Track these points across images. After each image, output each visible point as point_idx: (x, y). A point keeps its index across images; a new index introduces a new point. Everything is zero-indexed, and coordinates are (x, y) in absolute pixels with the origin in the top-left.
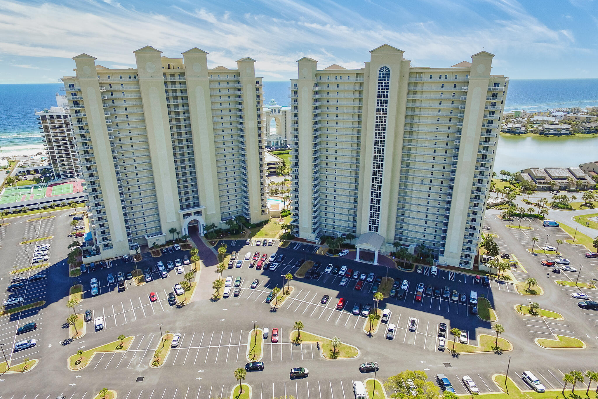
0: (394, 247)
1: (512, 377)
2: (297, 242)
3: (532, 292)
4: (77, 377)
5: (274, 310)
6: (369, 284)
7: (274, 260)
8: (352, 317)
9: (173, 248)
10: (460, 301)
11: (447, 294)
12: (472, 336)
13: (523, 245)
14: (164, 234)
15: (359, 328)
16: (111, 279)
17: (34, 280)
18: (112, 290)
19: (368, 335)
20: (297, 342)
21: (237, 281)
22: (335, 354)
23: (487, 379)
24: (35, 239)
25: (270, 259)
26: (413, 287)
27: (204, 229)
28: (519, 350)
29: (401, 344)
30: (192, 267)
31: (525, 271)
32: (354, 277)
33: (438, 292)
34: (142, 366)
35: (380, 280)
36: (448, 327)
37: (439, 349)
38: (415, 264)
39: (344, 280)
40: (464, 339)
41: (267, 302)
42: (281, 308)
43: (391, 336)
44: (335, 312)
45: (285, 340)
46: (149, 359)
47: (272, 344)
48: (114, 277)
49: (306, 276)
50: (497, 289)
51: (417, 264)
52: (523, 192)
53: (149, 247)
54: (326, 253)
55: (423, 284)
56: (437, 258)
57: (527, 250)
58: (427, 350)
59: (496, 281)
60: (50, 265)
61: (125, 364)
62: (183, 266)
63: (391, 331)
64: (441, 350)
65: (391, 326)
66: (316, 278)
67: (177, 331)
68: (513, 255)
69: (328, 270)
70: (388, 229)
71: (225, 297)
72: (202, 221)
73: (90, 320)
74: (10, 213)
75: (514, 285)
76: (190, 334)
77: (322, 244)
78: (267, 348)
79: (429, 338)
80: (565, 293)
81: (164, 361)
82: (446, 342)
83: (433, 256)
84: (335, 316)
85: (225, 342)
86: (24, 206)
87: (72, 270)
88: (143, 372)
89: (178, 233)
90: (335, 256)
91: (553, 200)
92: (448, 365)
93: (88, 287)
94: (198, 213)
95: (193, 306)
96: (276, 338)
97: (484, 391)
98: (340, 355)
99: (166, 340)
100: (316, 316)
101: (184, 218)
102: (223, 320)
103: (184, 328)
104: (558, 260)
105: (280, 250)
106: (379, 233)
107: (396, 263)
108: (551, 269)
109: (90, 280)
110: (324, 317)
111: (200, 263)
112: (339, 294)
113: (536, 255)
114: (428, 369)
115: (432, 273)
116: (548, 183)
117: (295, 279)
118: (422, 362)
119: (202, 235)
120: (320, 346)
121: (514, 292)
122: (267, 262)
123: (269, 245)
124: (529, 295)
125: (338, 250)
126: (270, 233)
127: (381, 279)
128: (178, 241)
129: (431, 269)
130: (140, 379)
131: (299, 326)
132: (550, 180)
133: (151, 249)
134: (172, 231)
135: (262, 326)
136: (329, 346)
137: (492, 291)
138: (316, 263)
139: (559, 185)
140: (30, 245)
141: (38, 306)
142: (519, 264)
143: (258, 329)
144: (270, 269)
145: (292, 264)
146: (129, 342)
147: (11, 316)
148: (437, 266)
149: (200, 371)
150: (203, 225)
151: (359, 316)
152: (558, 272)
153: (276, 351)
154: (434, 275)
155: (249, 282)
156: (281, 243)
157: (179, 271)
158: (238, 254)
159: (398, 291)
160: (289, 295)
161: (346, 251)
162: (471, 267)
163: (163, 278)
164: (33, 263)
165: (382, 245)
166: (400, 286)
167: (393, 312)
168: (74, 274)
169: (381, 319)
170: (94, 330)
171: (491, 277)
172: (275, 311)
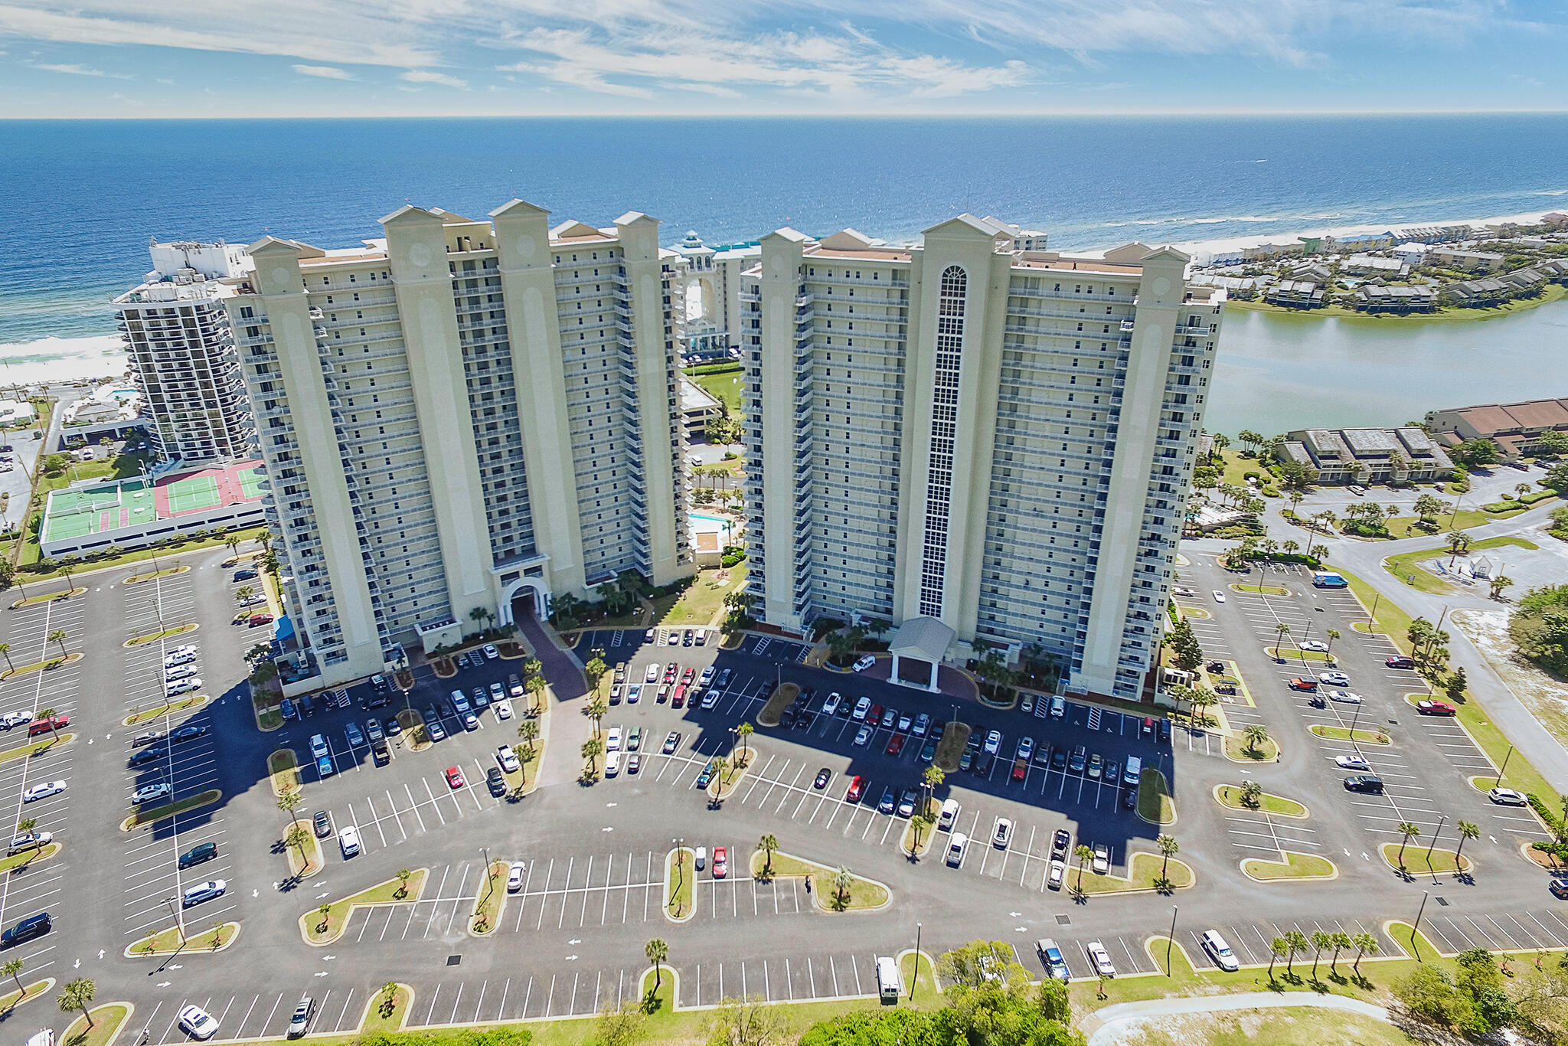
0: (974, 650)
1: (1183, 942)
2: (760, 634)
3: (1257, 755)
4: (326, 958)
5: (715, 806)
6: (916, 739)
7: (712, 682)
8: (878, 818)
9: (481, 651)
10: (1105, 780)
11: (1079, 763)
12: (1118, 859)
13: (1258, 637)
14: (459, 622)
15: (892, 843)
16: (354, 736)
17: (182, 738)
18: (361, 762)
19: (908, 859)
20: (765, 876)
21: (632, 738)
22: (841, 901)
23: (1135, 946)
24: (155, 631)
25: (703, 680)
26: (1008, 747)
27: (547, 606)
28: (1205, 884)
29: (975, 876)
30: (530, 702)
31: (1252, 705)
32: (885, 724)
33: (1061, 757)
34: (453, 933)
35: (939, 730)
36: (1073, 839)
37: (1049, 887)
38: (1019, 690)
39: (863, 733)
40: (1101, 865)
41: (698, 787)
42: (731, 799)
43: (956, 860)
44: (843, 809)
45: (741, 872)
46: (466, 917)
47: (714, 880)
48: (361, 730)
49: (781, 724)
50: (1185, 748)
51: (1022, 690)
52: (1286, 488)
53: (427, 651)
54: (825, 664)
55: (1030, 740)
56: (1067, 676)
57: (1266, 650)
58: (1026, 889)
59: (1186, 729)
60: (208, 700)
61: (418, 930)
62: (509, 699)
63: (956, 849)
64: (1054, 888)
65: (958, 839)
66: (804, 727)
67: (517, 855)
68: (1232, 663)
69: (829, 708)
70: (962, 612)
71: (608, 776)
72: (543, 588)
73: (328, 833)
74: (79, 560)
75: (1223, 739)
76: (543, 862)
77: (816, 639)
78: (704, 890)
79: (1032, 862)
80: (1323, 753)
81: (497, 922)
82: (1064, 872)
83: (1057, 669)
84: (843, 817)
85: (617, 879)
86: (109, 542)
87: (263, 712)
88: (458, 946)
89: (490, 619)
90: (845, 671)
91: (1348, 516)
92: (1063, 920)
93: (306, 755)
94: (535, 571)
95: (542, 798)
96: (723, 869)
97: (1127, 971)
98: (852, 903)
99: (496, 876)
100: (804, 817)
101: (503, 585)
102: (610, 829)
103: (530, 849)
104: (1325, 677)
105: (724, 658)
106: (941, 619)
107: (977, 687)
108: (1309, 697)
109: (309, 739)
110: (819, 820)
111: (547, 692)
112: (852, 765)
113: (1282, 662)
114: (1024, 929)
115: (1053, 712)
116: (1346, 466)
117: (759, 730)
118: (1013, 914)
119: (544, 618)
120: (812, 885)
121: (1219, 755)
122: (695, 687)
123: (697, 644)
124: (1250, 761)
125: (851, 656)
126: (699, 611)
127: (943, 727)
128: (490, 635)
129: (1052, 701)
130: (454, 960)
131: (768, 843)
132: (1350, 459)
133: (430, 656)
134: (478, 613)
135: (693, 843)
136: (830, 885)
137: (1175, 754)
138: (804, 691)
139: (1370, 470)
140: (150, 647)
141: (208, 803)
142: (1243, 687)
143: (684, 849)
144: (703, 705)
145: (750, 691)
146: (419, 882)
147: (155, 826)
148: (1067, 694)
149: (572, 942)
150: (545, 596)
151: (893, 816)
152: (1319, 705)
153: (723, 896)
154: (1057, 716)
155: (658, 737)
156: (724, 639)
157: (502, 713)
158: (629, 667)
159: (978, 756)
160: (746, 770)
161: (869, 660)
162: (1139, 696)
163: (469, 730)
164: (169, 696)
165: (950, 645)
166: (982, 744)
167: (965, 806)
168: (269, 723)
169: (937, 820)
170: (341, 857)
171: (1177, 719)
172: (718, 808)
